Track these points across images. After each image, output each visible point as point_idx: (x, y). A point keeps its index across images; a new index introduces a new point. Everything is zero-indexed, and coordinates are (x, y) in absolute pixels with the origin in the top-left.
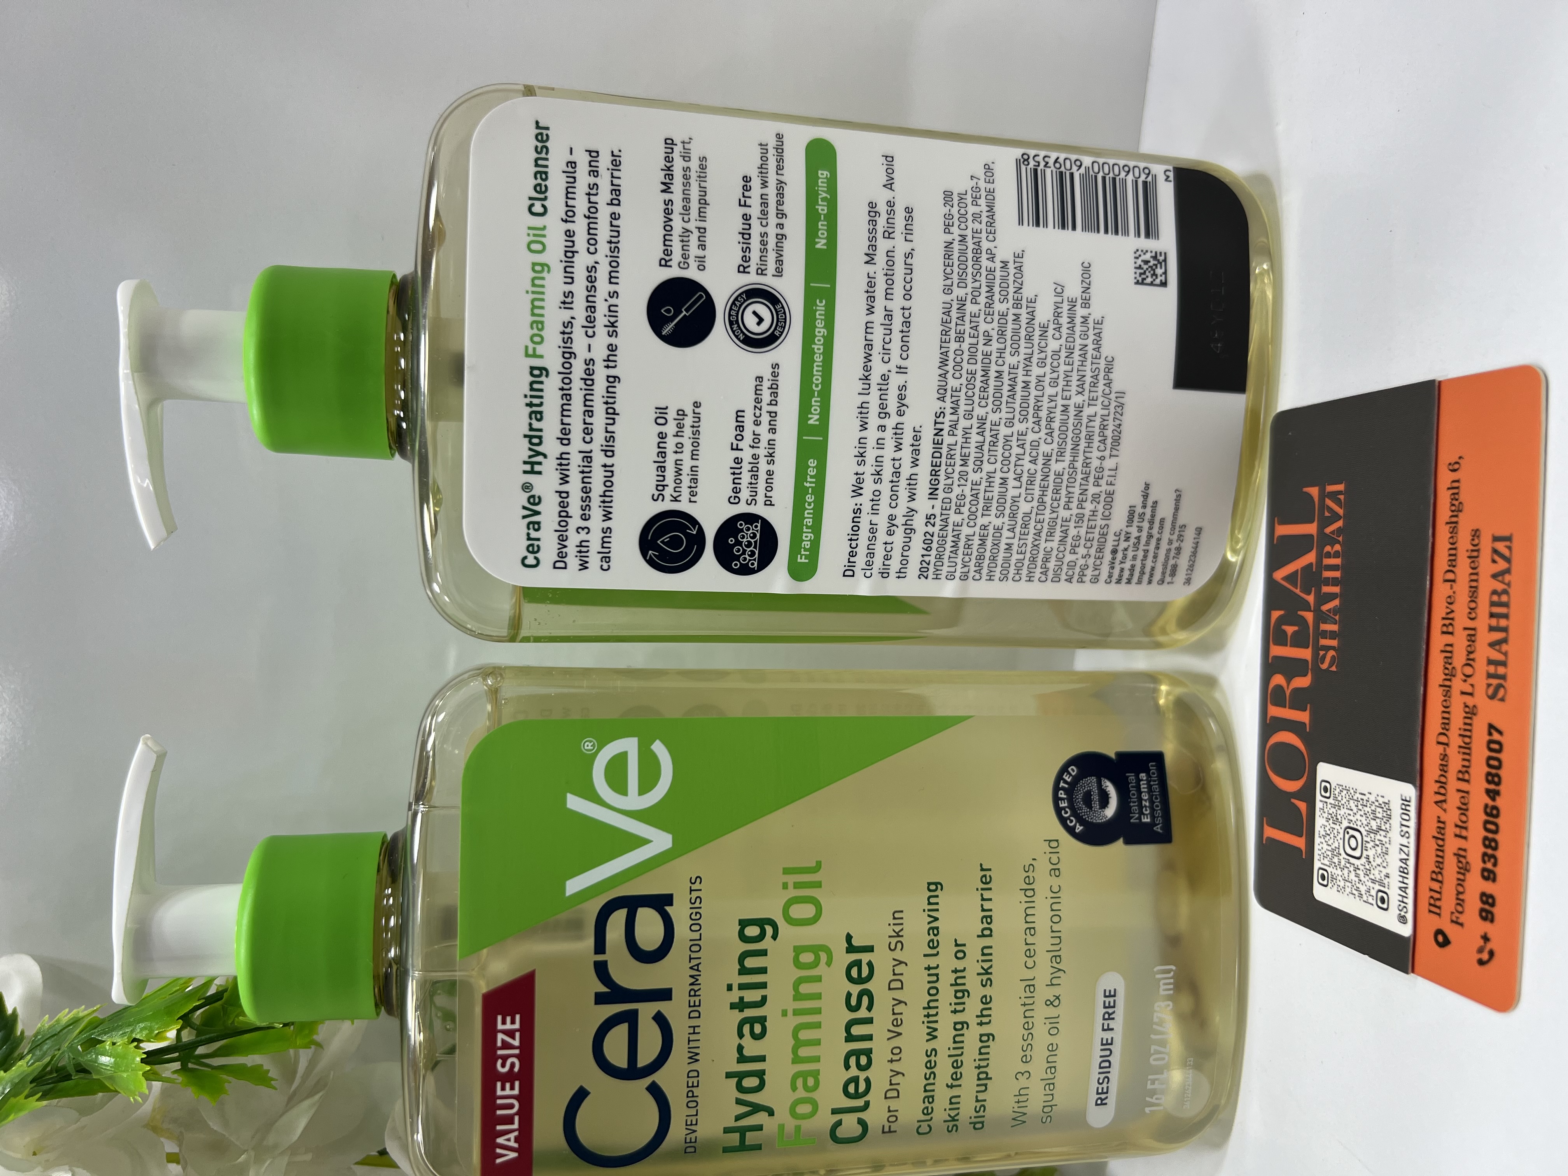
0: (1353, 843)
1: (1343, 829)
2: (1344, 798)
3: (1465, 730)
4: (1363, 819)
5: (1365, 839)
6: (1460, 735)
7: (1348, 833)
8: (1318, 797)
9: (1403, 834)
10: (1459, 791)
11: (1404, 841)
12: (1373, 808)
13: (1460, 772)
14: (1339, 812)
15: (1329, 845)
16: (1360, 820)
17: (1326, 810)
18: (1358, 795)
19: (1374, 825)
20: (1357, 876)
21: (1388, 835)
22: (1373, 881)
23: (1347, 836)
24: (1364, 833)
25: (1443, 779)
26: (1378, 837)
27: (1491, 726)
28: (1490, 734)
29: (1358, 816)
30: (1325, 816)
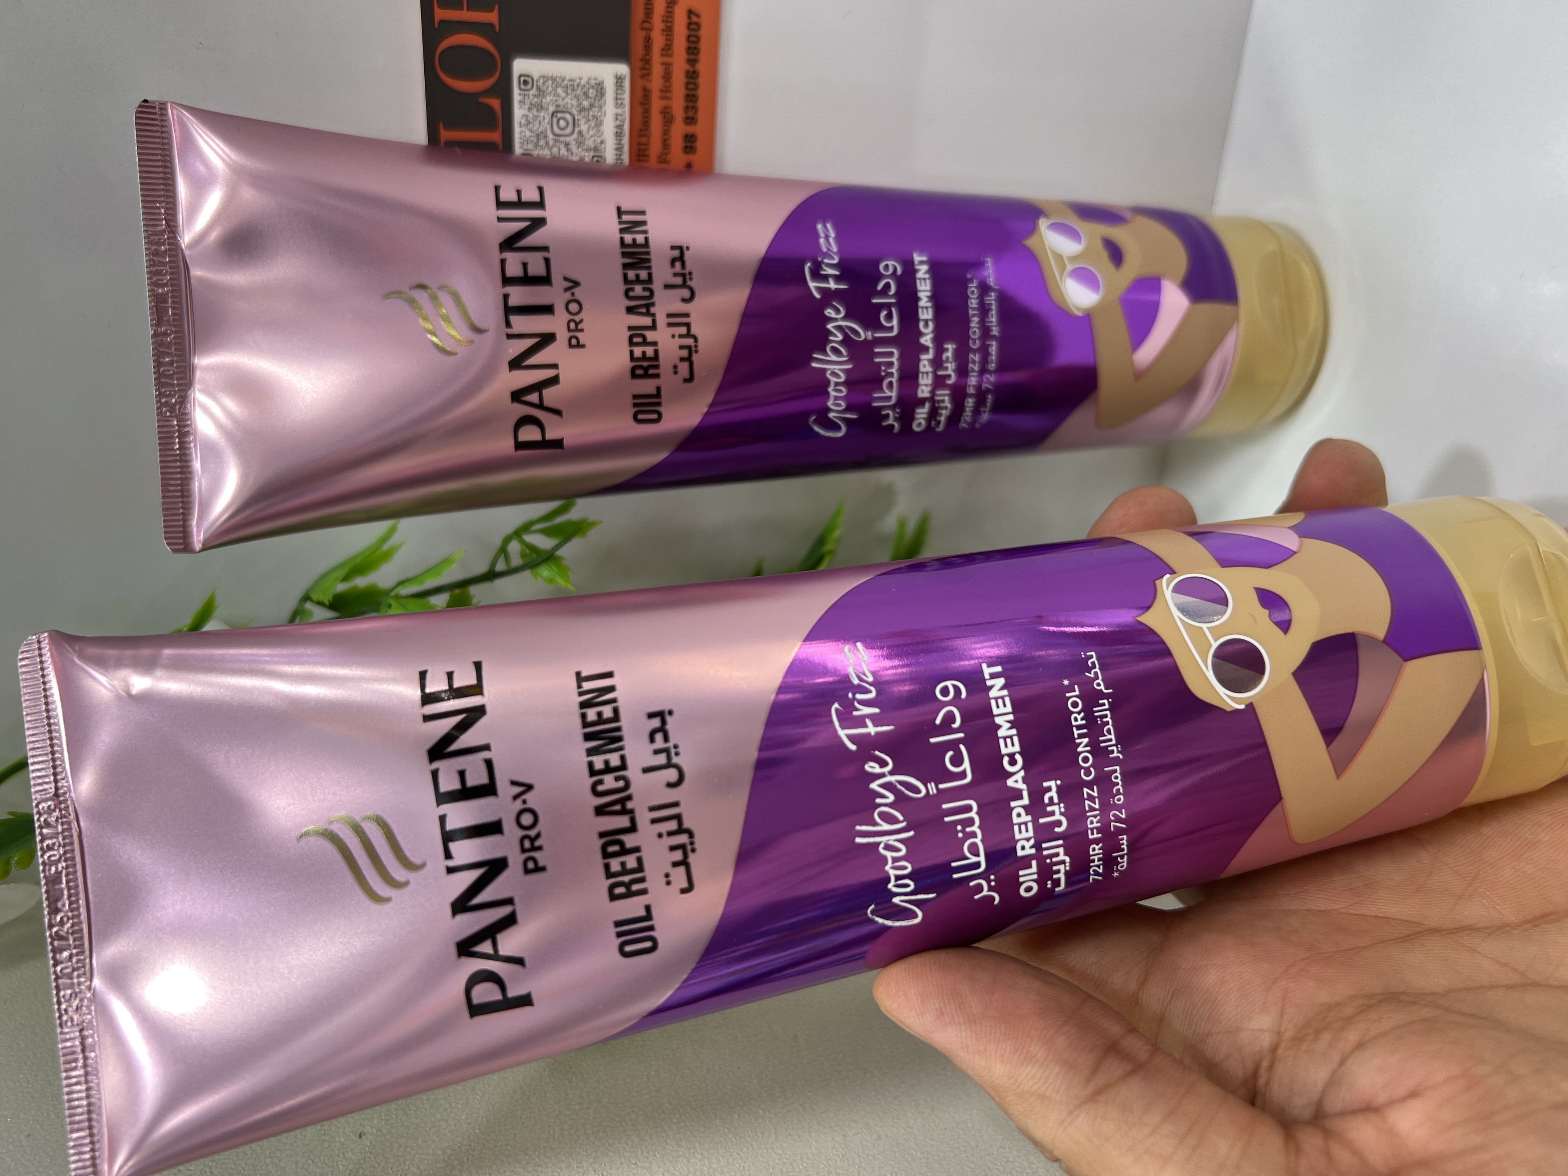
0: (562, 123)
1: (550, 114)
2: (550, 86)
3: (667, 17)
4: (575, 102)
5: (576, 118)
6: (663, 21)
7: (556, 116)
8: (516, 91)
9: (618, 105)
10: (663, 64)
11: (619, 111)
12: (586, 89)
13: (663, 50)
14: (544, 100)
15: (534, 132)
16: (570, 102)
17: (527, 102)
18: (565, 82)
19: (586, 103)
20: (568, 150)
21: (603, 110)
22: (587, 150)
23: (555, 120)
24: (575, 113)
25: (647, 57)
26: (591, 113)
27: (690, 12)
28: (689, 17)
29: (568, 100)
30: (527, 107)
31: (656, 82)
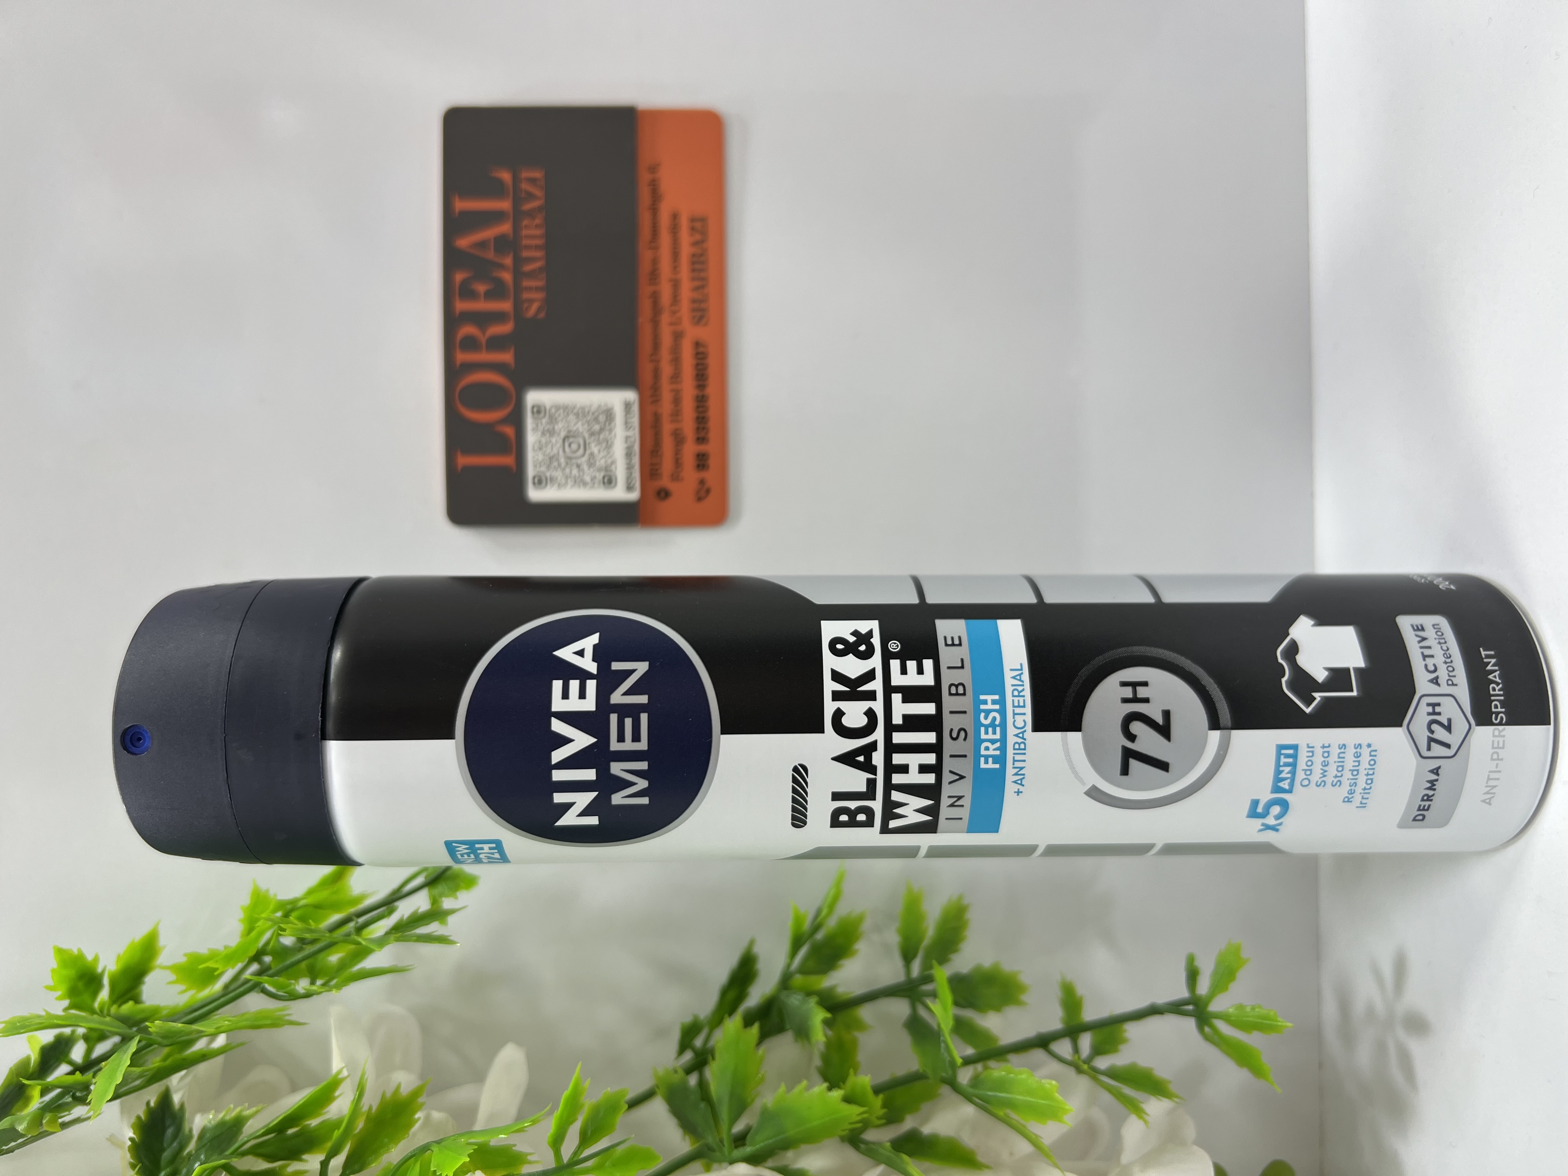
0: (574, 446)
1: (562, 439)
2: (562, 413)
3: (675, 349)
4: (586, 426)
5: (587, 441)
6: (671, 353)
7: (568, 440)
8: (529, 420)
9: (628, 428)
10: (672, 390)
11: (630, 433)
12: (596, 414)
13: (672, 378)
14: (556, 427)
15: (544, 455)
16: (580, 427)
17: (541, 428)
18: (576, 411)
19: (597, 427)
20: (579, 471)
21: (613, 433)
22: (599, 470)
23: (567, 444)
24: (586, 437)
25: (656, 386)
26: (601, 437)
27: (697, 344)
28: (696, 348)
30: (540, 433)
31: (666, 406)
